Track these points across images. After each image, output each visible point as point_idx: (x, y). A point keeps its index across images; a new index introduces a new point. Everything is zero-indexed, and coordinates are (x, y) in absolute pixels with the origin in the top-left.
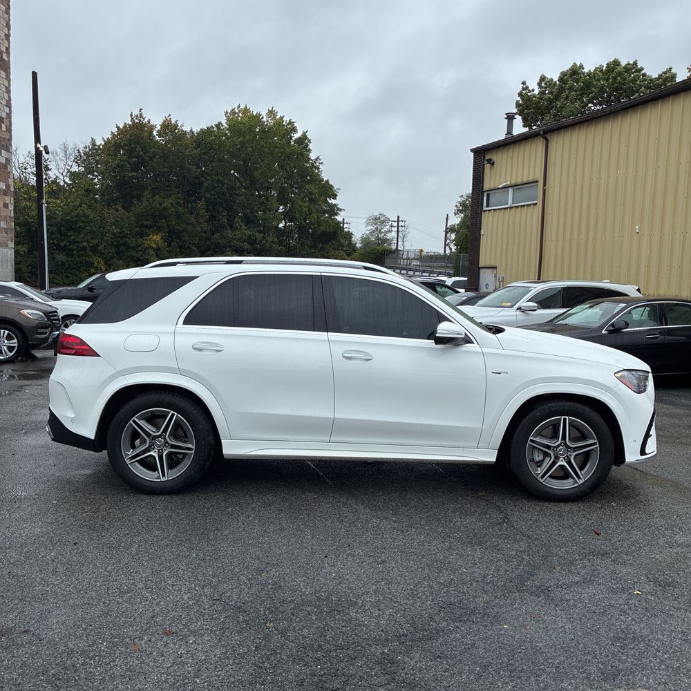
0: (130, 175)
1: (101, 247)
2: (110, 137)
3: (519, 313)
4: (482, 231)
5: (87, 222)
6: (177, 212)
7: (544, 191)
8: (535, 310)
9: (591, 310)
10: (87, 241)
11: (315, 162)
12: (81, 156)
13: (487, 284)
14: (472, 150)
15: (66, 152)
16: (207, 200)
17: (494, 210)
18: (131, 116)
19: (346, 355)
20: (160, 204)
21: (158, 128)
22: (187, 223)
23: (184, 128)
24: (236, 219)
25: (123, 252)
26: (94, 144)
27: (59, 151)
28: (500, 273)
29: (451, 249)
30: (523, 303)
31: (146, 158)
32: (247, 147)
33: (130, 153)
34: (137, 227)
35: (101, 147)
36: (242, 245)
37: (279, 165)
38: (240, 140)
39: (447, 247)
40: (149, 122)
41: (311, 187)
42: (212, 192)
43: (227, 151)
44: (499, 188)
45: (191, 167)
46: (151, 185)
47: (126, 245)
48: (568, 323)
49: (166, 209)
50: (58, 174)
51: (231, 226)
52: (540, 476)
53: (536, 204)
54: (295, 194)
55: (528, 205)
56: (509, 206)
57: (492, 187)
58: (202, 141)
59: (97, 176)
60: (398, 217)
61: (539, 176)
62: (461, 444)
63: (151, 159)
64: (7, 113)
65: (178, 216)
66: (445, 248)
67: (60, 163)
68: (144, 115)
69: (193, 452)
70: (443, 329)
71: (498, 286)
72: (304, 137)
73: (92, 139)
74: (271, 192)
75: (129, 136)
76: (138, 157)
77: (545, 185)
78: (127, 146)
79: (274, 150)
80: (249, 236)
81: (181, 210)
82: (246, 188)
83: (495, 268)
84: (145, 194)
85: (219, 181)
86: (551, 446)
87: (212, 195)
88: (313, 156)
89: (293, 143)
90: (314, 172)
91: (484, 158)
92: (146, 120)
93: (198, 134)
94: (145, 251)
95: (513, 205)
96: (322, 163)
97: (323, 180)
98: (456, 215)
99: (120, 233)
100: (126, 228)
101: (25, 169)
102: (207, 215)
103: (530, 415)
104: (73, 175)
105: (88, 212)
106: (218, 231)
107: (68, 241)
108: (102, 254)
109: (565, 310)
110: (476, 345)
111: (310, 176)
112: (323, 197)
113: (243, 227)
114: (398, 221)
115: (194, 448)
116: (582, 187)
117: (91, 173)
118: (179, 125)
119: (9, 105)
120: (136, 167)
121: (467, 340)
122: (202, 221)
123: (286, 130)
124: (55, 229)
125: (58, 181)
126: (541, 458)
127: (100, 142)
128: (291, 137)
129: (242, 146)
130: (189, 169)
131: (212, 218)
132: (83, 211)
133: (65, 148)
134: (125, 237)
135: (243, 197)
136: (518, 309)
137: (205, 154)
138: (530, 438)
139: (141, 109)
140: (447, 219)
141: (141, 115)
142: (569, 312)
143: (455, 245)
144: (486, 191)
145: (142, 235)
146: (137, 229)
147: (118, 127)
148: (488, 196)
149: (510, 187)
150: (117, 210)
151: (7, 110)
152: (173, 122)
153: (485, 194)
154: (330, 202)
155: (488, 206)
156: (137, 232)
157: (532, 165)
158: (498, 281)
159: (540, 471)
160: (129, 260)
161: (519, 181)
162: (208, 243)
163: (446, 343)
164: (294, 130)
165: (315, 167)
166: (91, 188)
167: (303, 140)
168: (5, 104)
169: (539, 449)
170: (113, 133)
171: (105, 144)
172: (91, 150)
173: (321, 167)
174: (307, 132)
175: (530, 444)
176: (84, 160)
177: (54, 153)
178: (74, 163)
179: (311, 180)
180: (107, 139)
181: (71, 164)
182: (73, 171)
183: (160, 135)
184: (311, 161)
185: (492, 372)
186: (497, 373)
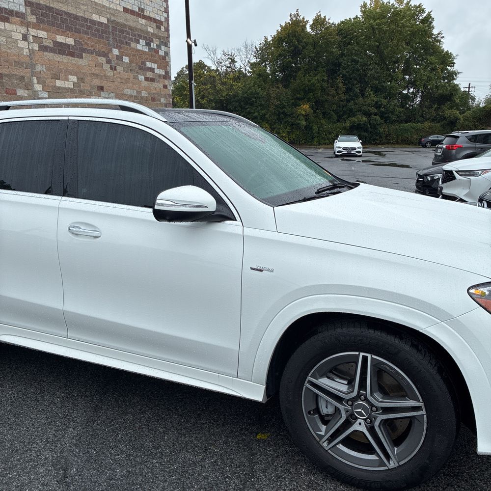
1: (267, 116)
2: (276, 34)
5: (258, 98)
6: (322, 87)
10: (258, 112)
11: (437, 37)
12: (257, 51)
15: (246, 48)
16: (344, 76)
18: (291, 16)
20: (309, 81)
21: (311, 22)
22: (328, 95)
23: (330, 21)
24: (367, 89)
25: (283, 119)
26: (266, 40)
27: (242, 48)
31: (300, 47)
33: (289, 43)
34: (292, 100)
35: (271, 42)
36: (371, 109)
40: (303, 18)
41: (432, 58)
42: (347, 70)
46: (303, 68)
47: (284, 113)
49: (313, 85)
50: (242, 66)
51: (363, 95)
54: (420, 65)
59: (268, 64)
63: (304, 47)
64: (165, 18)
65: (323, 90)
67: (242, 56)
68: (300, 14)
72: (429, 14)
73: (265, 37)
75: (288, 31)
76: (295, 47)
78: (286, 38)
80: (377, 102)
81: (325, 85)
84: (299, 74)
87: (347, 72)
88: (435, 32)
89: (418, 23)
90: (436, 46)
92: (301, 18)
93: (339, 25)
94: (298, 117)
96: (443, 37)
97: (443, 51)
99: (281, 105)
100: (285, 100)
101: (221, 63)
102: (344, 88)
104: (252, 65)
105: (259, 90)
106: (352, 99)
107: (246, 113)
108: (268, 121)
111: (433, 49)
112: (442, 66)
113: (372, 95)
117: (264, 61)
118: (327, 19)
119: (167, 11)
120: (294, 55)
122: (340, 92)
124: (238, 104)
125: (241, 70)
127: (270, 39)
131: (348, 90)
132: (255, 90)
133: (246, 45)
134: (284, 107)
138: (309, 378)
139: (298, 10)
141: (297, 14)
145: (296, 105)
146: (293, 101)
147: (281, 26)
150: (278, 88)
151: (165, 15)
152: (322, 17)
154: (449, 69)
156: (292, 103)
160: (286, 124)
162: (345, 109)
164: (422, 11)
165: (437, 41)
167: (428, 19)
168: (163, 10)
170: (278, 31)
171: (273, 40)
172: (264, 45)
173: (442, 40)
174: (431, 12)
175: (307, 388)
176: (260, 53)
177: (239, 50)
178: (252, 56)
179: (433, 53)
180: (274, 36)
181: (249, 56)
182: (252, 62)
183: (312, 28)
184: (433, 36)
185: (252, 269)
186: (257, 270)
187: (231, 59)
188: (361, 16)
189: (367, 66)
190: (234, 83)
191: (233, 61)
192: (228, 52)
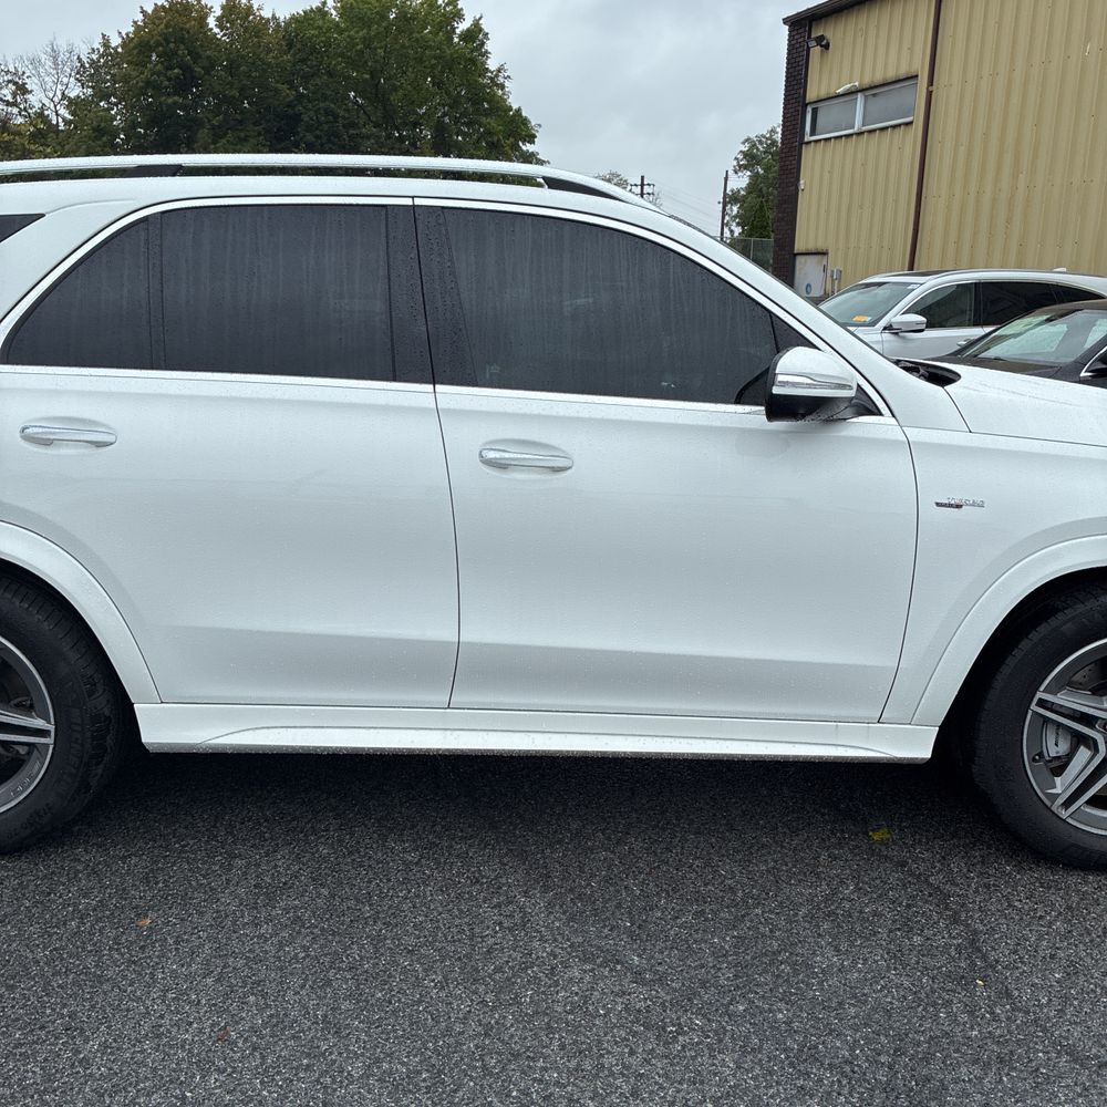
0: (170, 101)
2: (132, 29)
3: (887, 336)
4: (802, 182)
7: (930, 94)
8: (922, 331)
9: (1048, 328)
11: (497, 76)
12: (84, 68)
13: (809, 285)
14: (786, 21)
15: (55, 59)
17: (826, 140)
19: (492, 455)
21: (218, 12)
23: (263, 14)
26: (106, 44)
27: (43, 57)
28: (835, 262)
29: (732, 232)
30: (896, 316)
31: (197, 69)
32: (375, 49)
33: (168, 57)
35: (120, 50)
37: (433, 82)
38: (361, 34)
39: (726, 230)
41: (492, 122)
42: (318, 132)
43: (342, 55)
44: (839, 96)
45: (280, 86)
46: (209, 121)
48: (1001, 356)
50: (46, 102)
52: (1060, 801)
53: (911, 123)
54: (464, 135)
55: (894, 127)
56: (856, 130)
57: (823, 94)
58: (296, 36)
59: (116, 104)
60: (643, 178)
61: (920, 65)
62: (833, 712)
63: (208, 70)
66: (722, 229)
67: (46, 79)
69: (50, 741)
70: (795, 371)
71: (829, 287)
72: (477, 24)
73: (104, 36)
74: (421, 131)
75: (162, 26)
76: (186, 68)
77: (931, 82)
78: (161, 45)
79: (423, 53)
82: (377, 125)
83: (824, 254)
84: (199, 135)
85: (327, 112)
86: (1097, 718)
87: (317, 137)
88: (492, 64)
89: (456, 40)
90: (495, 94)
91: (809, 37)
93: (288, 23)
95: (864, 128)
96: (509, 77)
97: (510, 109)
98: (736, 173)
103: (1043, 629)
104: (74, 104)
109: (988, 329)
110: (887, 419)
111: (489, 102)
112: (512, 140)
114: (642, 185)
115: (51, 728)
116: (1010, 82)
117: (106, 97)
118: (255, 7)
120: (182, 87)
121: (865, 407)
123: (444, 15)
125: (46, 113)
126: (1063, 748)
127: (115, 41)
128: (454, 29)
129: (368, 47)
130: (277, 91)
133: (53, 50)
135: (373, 141)
136: (885, 328)
137: (303, 61)
138: (1039, 695)
140: (726, 179)
142: (997, 333)
143: (738, 224)
144: (810, 103)
147: (143, 12)
148: (815, 112)
149: (862, 90)
153: (809, 109)
154: (524, 148)
155: (813, 132)
157: (906, 45)
158: (829, 279)
159: (1062, 786)
161: (879, 78)
163: (803, 416)
164: (459, 15)
165: (497, 85)
166: (103, 125)
167: (475, 34)
169: (1059, 725)
170: (135, 22)
171: (124, 45)
172: (102, 56)
173: (507, 84)
174: (480, 18)
175: (1035, 713)
176: (91, 75)
177: (36, 62)
178: (72, 79)
179: (491, 109)
180: (127, 34)
181: (65, 80)
182: (72, 95)
183: (221, 27)
184: (489, 74)
185: (938, 504)
186: (950, 506)
187: (15, 83)
188: (335, 8)
189: (359, 128)
190: (32, 147)
191: (22, 89)
192: (6, 65)
